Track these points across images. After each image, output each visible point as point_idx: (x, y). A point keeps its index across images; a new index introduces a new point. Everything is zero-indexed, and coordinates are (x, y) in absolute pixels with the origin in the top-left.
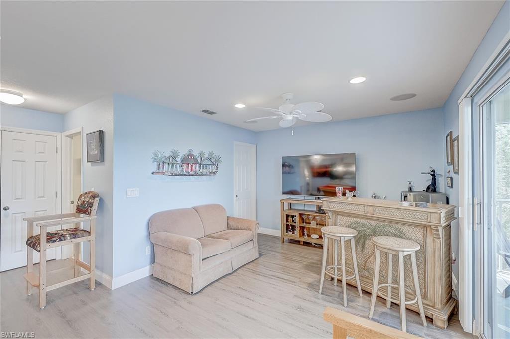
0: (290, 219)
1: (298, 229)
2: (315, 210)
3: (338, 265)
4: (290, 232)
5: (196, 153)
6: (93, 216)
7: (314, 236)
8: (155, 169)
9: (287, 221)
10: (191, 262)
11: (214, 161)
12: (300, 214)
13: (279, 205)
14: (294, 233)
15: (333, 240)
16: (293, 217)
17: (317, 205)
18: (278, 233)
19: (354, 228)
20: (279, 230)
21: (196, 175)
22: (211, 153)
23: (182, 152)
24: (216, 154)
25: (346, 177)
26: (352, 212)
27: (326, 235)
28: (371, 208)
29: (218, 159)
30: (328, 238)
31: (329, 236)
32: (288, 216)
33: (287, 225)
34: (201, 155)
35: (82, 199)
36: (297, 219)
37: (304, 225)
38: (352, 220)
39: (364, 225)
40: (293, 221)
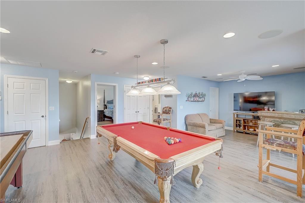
0: (238, 121)
1: (242, 126)
2: (252, 118)
3: (265, 137)
4: (238, 128)
5: (198, 93)
6: (171, 114)
7: (252, 130)
8: (186, 99)
9: (236, 122)
10: (205, 130)
11: (203, 96)
12: (244, 120)
13: (233, 115)
14: (240, 128)
15: (263, 126)
16: (239, 120)
17: (252, 115)
18: (232, 129)
19: (274, 122)
20: (232, 127)
21: (198, 101)
22: (202, 93)
23: (194, 93)
24: (204, 93)
25: (269, 103)
26: (272, 116)
27: (260, 124)
28: (281, 114)
29: (205, 95)
30: (261, 125)
31: (261, 124)
32: (237, 120)
33: (236, 124)
34: (199, 93)
35: (165, 109)
36: (242, 122)
37: (246, 124)
38: (272, 119)
39: (278, 121)
40: (240, 123)
